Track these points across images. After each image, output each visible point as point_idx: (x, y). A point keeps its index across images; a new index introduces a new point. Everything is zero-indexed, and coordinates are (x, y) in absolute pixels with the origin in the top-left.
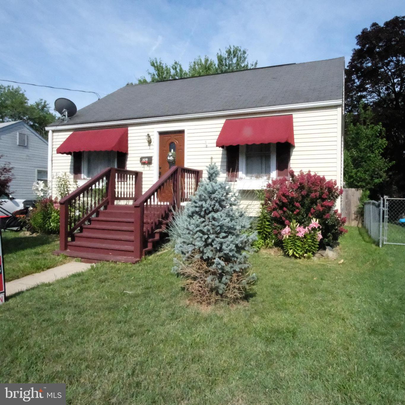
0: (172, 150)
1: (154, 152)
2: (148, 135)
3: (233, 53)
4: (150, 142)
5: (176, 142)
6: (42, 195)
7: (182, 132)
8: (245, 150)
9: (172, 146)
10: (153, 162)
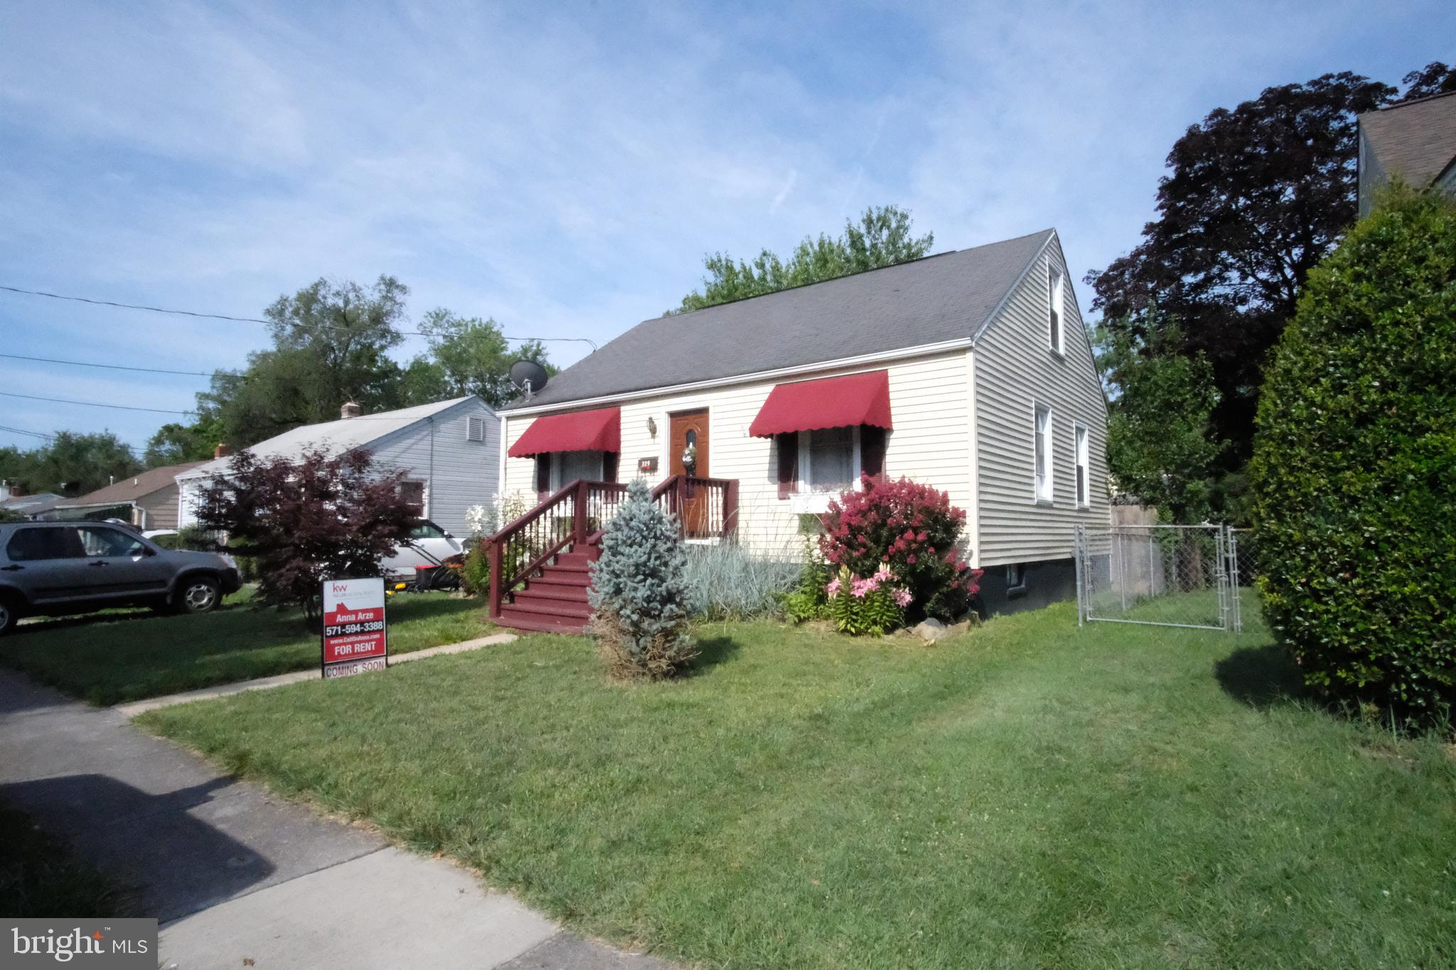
0: (691, 445)
1: (660, 448)
2: (651, 419)
3: (875, 222)
4: (653, 431)
5: (698, 430)
6: (480, 528)
7: (703, 412)
8: (808, 442)
9: (690, 436)
10: (659, 466)
